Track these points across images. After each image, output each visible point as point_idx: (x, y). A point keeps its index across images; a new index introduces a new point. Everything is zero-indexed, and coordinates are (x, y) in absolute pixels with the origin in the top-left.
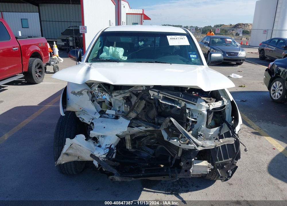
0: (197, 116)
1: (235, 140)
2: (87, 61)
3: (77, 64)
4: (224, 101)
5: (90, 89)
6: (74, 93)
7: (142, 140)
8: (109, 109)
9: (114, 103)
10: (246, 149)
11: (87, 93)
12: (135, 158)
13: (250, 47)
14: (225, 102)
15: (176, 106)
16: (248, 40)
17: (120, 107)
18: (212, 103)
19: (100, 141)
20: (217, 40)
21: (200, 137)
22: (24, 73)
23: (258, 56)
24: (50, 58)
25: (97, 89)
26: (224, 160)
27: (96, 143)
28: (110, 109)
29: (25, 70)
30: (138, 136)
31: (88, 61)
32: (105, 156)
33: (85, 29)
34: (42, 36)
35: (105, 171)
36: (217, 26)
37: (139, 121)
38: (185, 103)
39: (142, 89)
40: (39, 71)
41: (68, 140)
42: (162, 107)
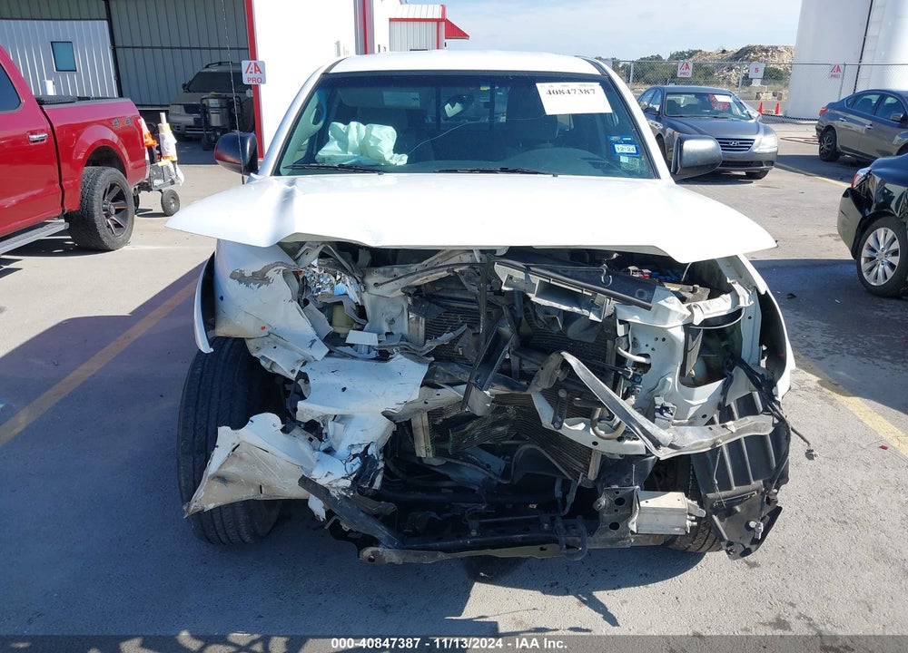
0: (650, 347)
1: (776, 421)
2: (277, 172)
3: (246, 181)
4: (738, 296)
5: (293, 263)
6: (240, 278)
7: (468, 428)
8: (358, 327)
9: (374, 308)
10: (812, 451)
11: (284, 276)
12: (444, 487)
13: (787, 119)
14: (741, 299)
15: (586, 312)
16: (780, 99)
17: (392, 322)
18: (700, 303)
19: (330, 434)
20: (682, 100)
21: (662, 414)
22: (67, 217)
23: (814, 150)
24: (149, 166)
25: (315, 263)
26: (735, 488)
27: (316, 440)
28: (361, 330)
29: (72, 205)
30: (455, 416)
31: (281, 169)
32: (348, 483)
33: (259, 70)
34: (121, 95)
35: (351, 531)
36: (679, 56)
37: (456, 366)
38: (615, 302)
39: (467, 259)
40: (116, 210)
41: (224, 432)
42: (536, 317)
